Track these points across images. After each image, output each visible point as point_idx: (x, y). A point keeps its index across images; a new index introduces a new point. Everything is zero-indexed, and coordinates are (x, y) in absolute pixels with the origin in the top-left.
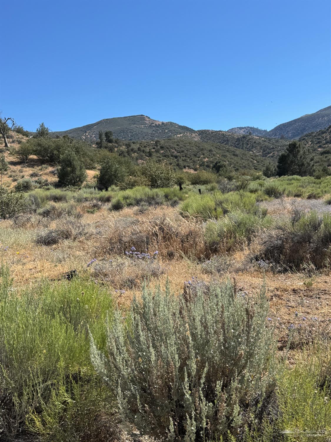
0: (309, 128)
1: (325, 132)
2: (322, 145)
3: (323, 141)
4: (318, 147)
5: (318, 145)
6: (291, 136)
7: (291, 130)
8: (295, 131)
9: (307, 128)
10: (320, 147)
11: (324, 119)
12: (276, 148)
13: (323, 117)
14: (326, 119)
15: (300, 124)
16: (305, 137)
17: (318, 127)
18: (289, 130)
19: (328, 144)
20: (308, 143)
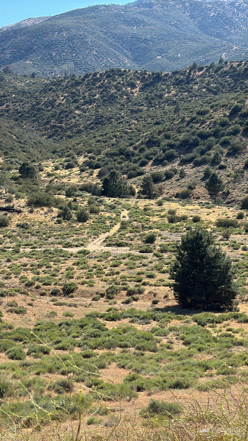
0: (39, 47)
1: (81, 83)
2: (80, 106)
3: (81, 100)
4: (75, 108)
5: (75, 105)
6: (10, 57)
7: (9, 47)
8: (15, 50)
9: (36, 47)
10: (77, 108)
11: (62, 35)
12: (8, 95)
13: (60, 31)
14: (64, 35)
15: (23, 38)
16: (51, 87)
17: (52, 47)
18: (6, 47)
19: (87, 105)
20: (58, 97)
